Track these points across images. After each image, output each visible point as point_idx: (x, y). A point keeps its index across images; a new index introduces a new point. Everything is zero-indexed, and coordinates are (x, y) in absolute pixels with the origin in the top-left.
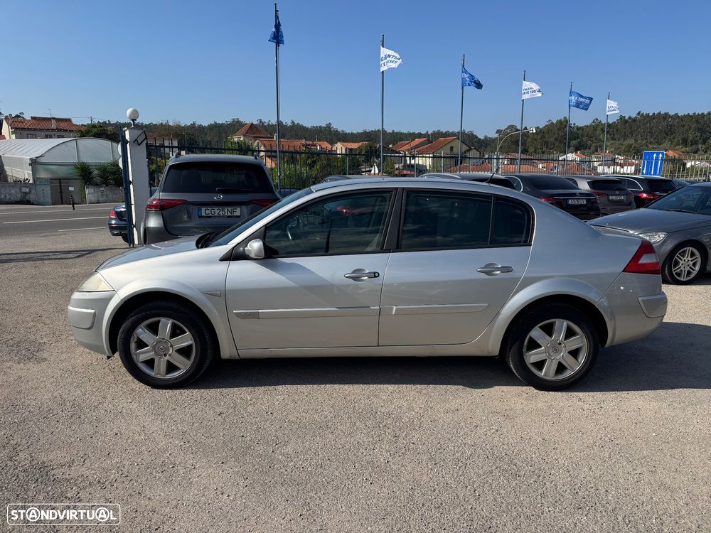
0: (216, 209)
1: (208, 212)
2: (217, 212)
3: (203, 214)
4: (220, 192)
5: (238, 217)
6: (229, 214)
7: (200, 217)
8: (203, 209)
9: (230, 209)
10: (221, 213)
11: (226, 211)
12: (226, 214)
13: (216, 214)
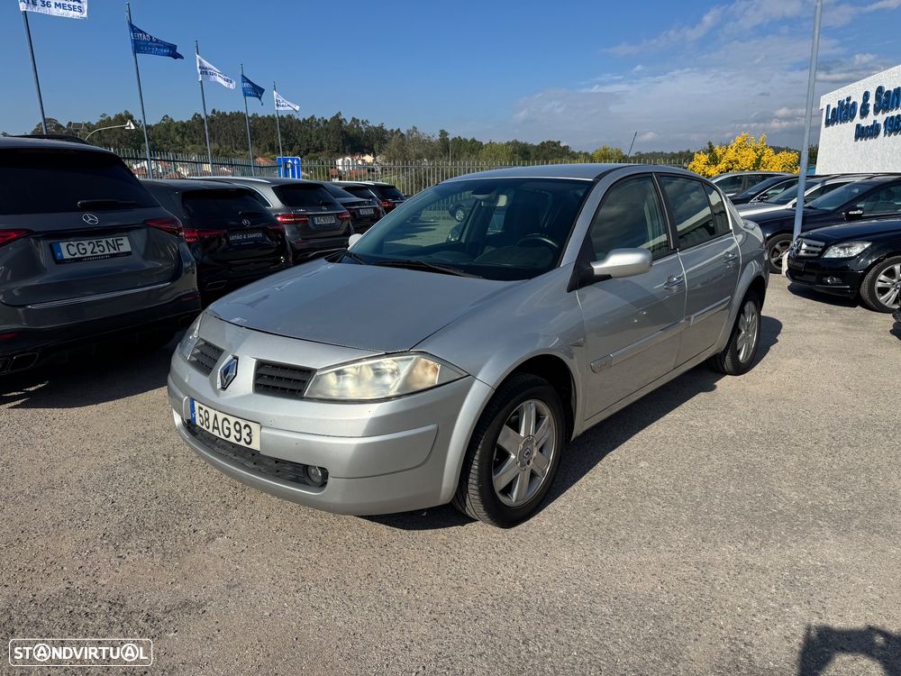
0: (86, 243)
1: (73, 250)
2: (89, 249)
3: (66, 256)
4: (87, 208)
5: (128, 254)
6: (112, 251)
7: (62, 261)
8: (63, 246)
9: (110, 240)
10: (96, 249)
11: (104, 243)
12: (107, 252)
13: (89, 254)
